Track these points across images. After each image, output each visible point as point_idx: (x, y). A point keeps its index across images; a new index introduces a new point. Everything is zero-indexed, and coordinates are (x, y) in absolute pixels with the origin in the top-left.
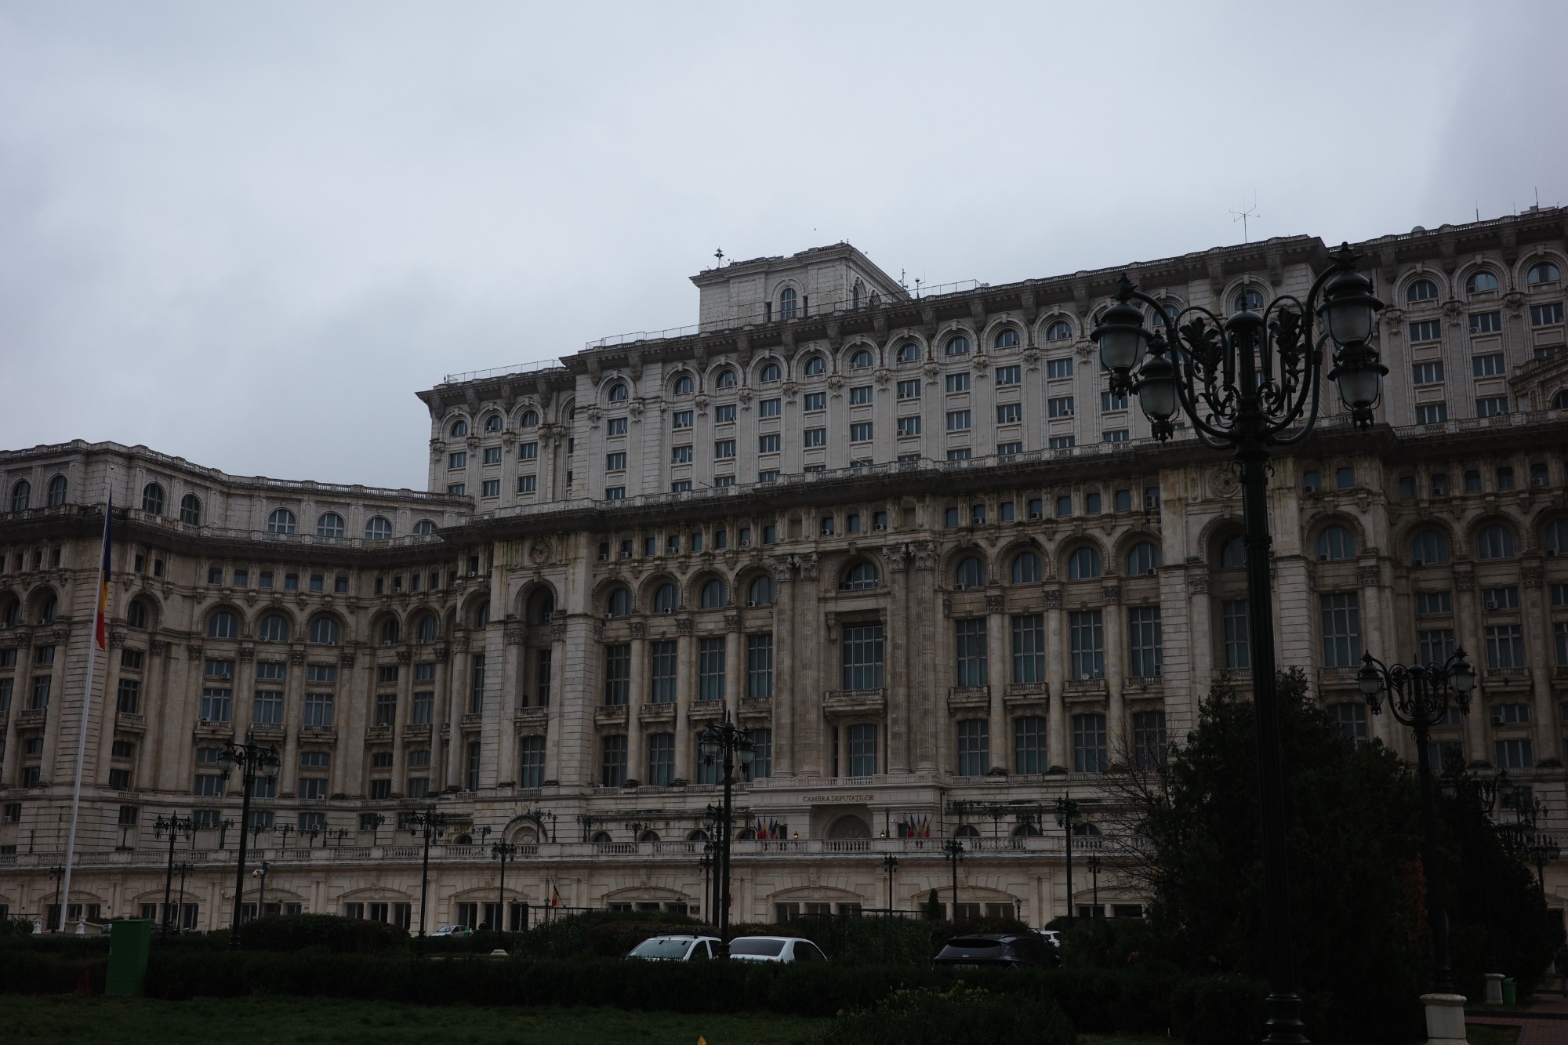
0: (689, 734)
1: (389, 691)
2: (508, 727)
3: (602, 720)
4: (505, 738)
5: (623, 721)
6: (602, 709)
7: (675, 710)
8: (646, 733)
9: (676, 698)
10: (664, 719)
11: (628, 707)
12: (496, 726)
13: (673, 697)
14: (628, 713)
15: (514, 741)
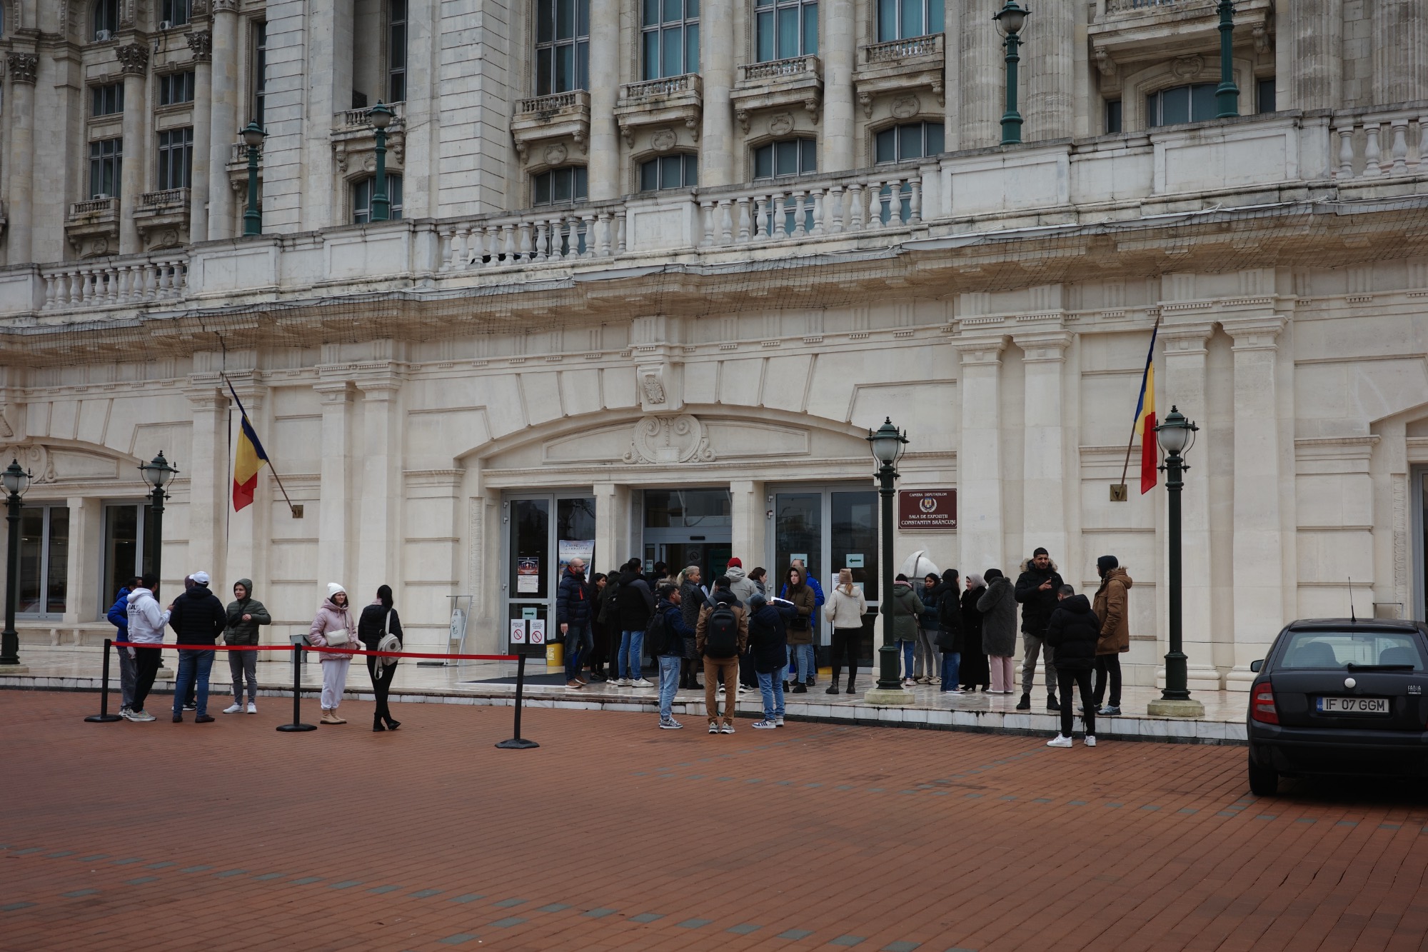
0: (733, 145)
1: (110, 131)
2: (320, 155)
3: (529, 128)
4: (313, 179)
5: (575, 128)
6: (527, 105)
7: (700, 91)
8: (629, 153)
9: (699, 66)
10: (671, 115)
11: (587, 97)
12: (294, 156)
13: (691, 61)
14: (587, 110)
15: (334, 188)
